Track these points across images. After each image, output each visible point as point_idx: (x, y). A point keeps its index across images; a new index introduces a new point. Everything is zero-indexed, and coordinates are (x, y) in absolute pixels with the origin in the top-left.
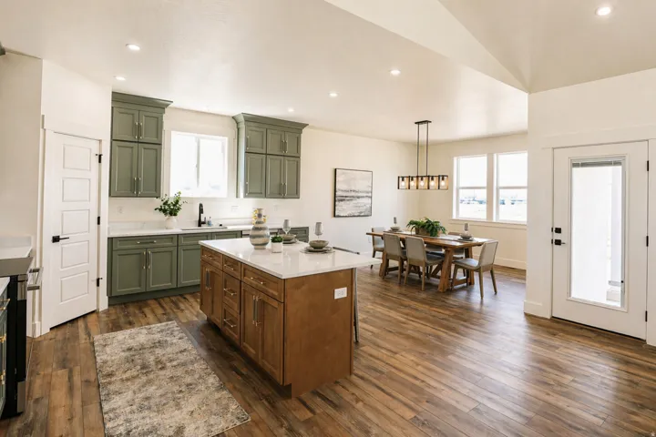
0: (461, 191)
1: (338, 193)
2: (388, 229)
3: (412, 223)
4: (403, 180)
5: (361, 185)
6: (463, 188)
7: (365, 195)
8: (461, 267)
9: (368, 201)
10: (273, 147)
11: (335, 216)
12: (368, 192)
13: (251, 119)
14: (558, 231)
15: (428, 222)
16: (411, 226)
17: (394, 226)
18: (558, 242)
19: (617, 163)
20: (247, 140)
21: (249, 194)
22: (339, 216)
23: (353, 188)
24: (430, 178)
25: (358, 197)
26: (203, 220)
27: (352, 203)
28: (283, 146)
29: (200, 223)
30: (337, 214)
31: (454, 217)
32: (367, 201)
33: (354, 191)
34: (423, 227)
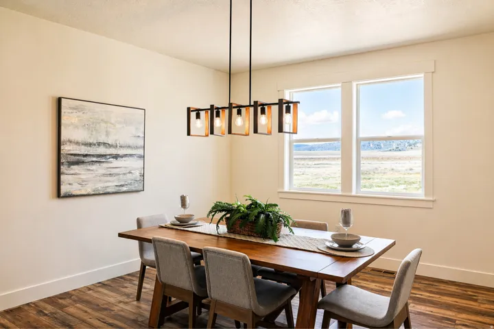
1: (66, 149)
2: (169, 220)
3: (217, 208)
4: (198, 116)
5: (122, 135)
7: (130, 152)
8: (336, 317)
11: (59, 195)
12: (134, 148)
15: (255, 204)
16: (219, 215)
17: (181, 212)
23: (102, 139)
24: (259, 108)
25: (116, 157)
27: (99, 169)
30: (64, 189)
31: (287, 187)
32: (134, 164)
33: (106, 144)
34: (245, 217)
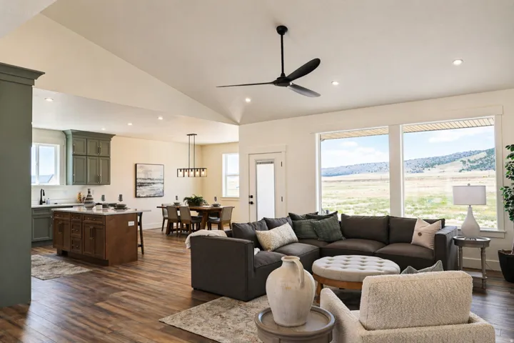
0: (228, 178)
1: (138, 181)
3: (186, 199)
4: (181, 171)
5: (156, 175)
6: (230, 176)
7: (159, 181)
9: (162, 186)
10: (91, 151)
11: (136, 197)
12: (160, 180)
13: (77, 134)
14: (252, 197)
16: (186, 201)
17: (176, 201)
18: (252, 203)
19: (272, 163)
20: (74, 147)
21: (76, 182)
22: (139, 197)
23: (150, 177)
25: (154, 183)
26: (43, 200)
27: (149, 188)
28: (98, 150)
29: (41, 202)
30: (138, 195)
31: (224, 196)
32: (160, 186)
33: (150, 179)
34: (193, 201)
